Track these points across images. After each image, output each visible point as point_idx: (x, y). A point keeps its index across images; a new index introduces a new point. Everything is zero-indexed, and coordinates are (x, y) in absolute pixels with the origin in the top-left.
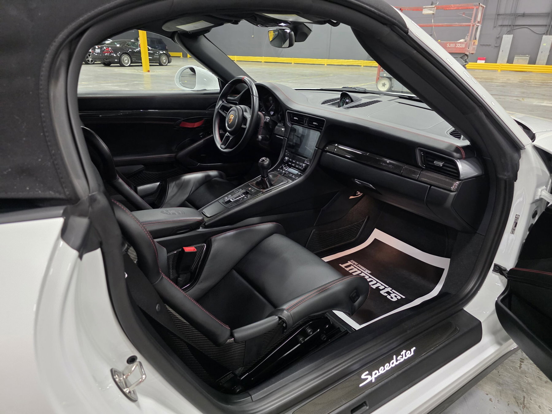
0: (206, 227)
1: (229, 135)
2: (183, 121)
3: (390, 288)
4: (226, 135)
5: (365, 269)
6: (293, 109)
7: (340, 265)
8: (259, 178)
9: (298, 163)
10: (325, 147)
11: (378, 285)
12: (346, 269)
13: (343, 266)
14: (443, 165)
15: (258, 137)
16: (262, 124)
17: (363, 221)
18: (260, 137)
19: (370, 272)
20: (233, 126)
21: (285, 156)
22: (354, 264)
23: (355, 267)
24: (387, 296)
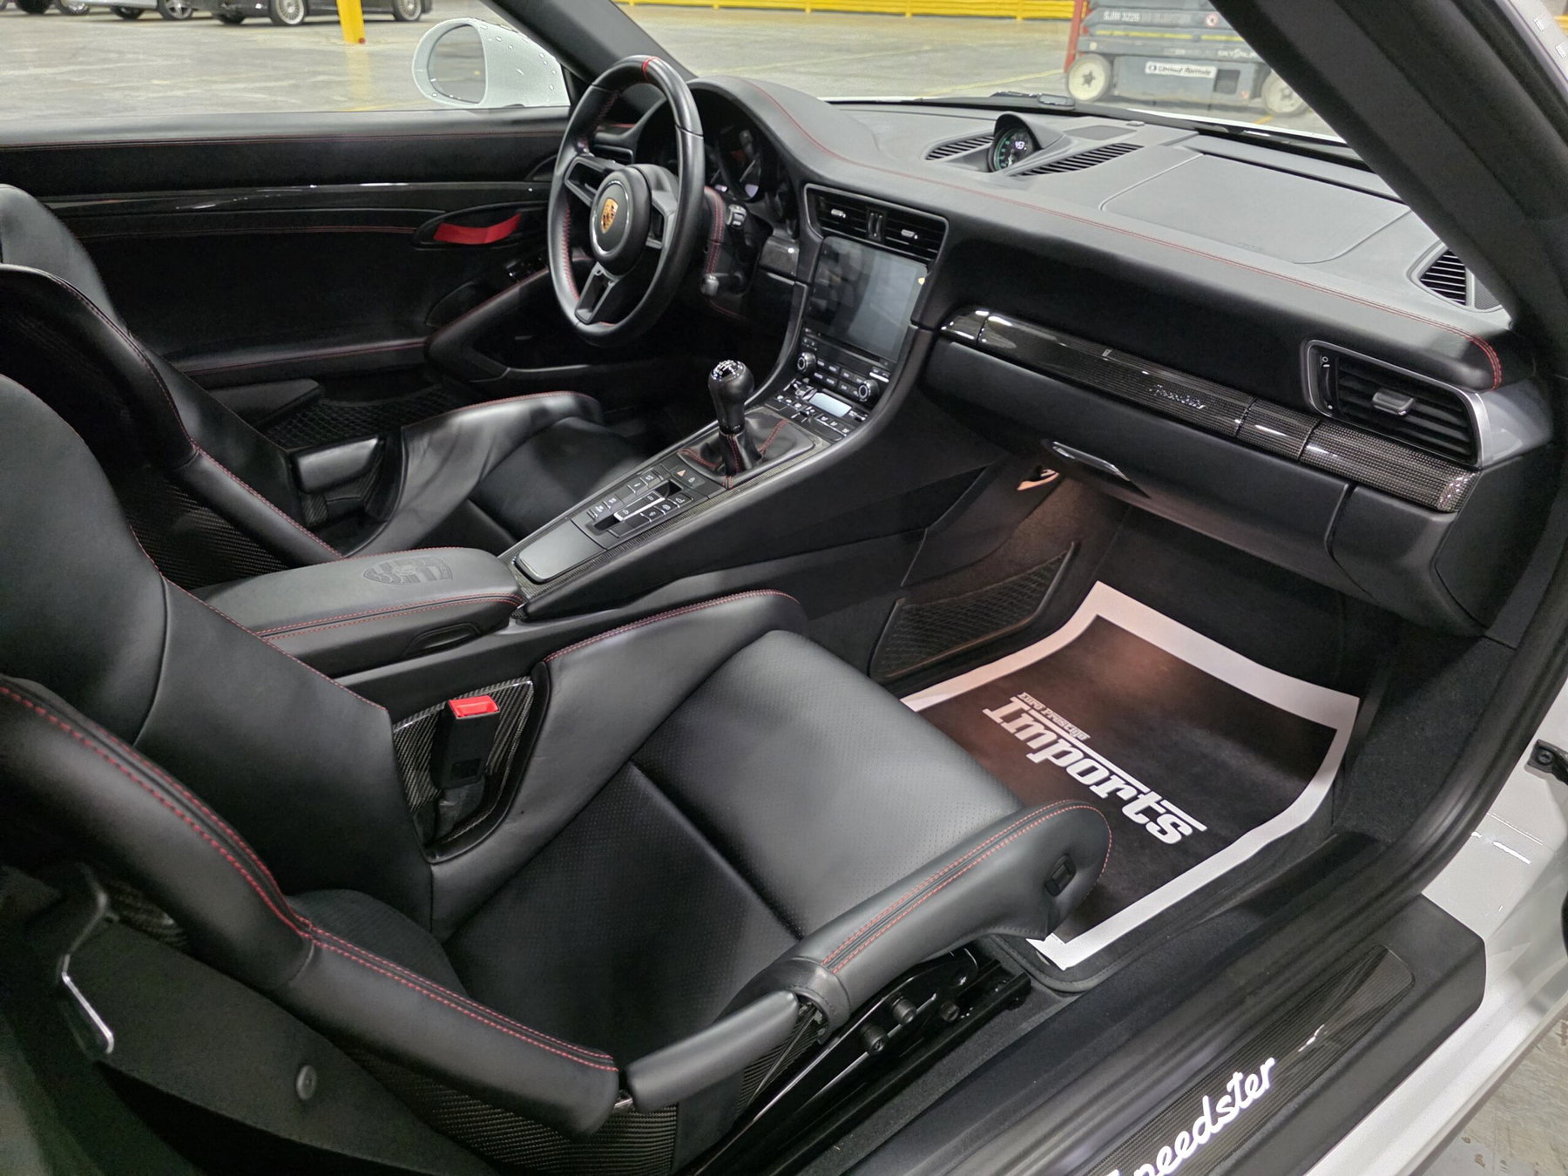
0: (530, 619)
1: (603, 271)
2: (447, 220)
3: (1153, 793)
4: (594, 272)
5: (1070, 725)
6: (826, 179)
7: (987, 712)
8: (711, 431)
9: (846, 375)
10: (944, 321)
11: (1115, 783)
12: (1005, 725)
13: (996, 715)
14: (1411, 411)
15: (704, 281)
16: (718, 233)
17: (1060, 561)
18: (712, 280)
19: (1085, 736)
20: (618, 243)
21: (799, 349)
22: (1032, 707)
23: (1036, 720)
24: (1148, 827)
